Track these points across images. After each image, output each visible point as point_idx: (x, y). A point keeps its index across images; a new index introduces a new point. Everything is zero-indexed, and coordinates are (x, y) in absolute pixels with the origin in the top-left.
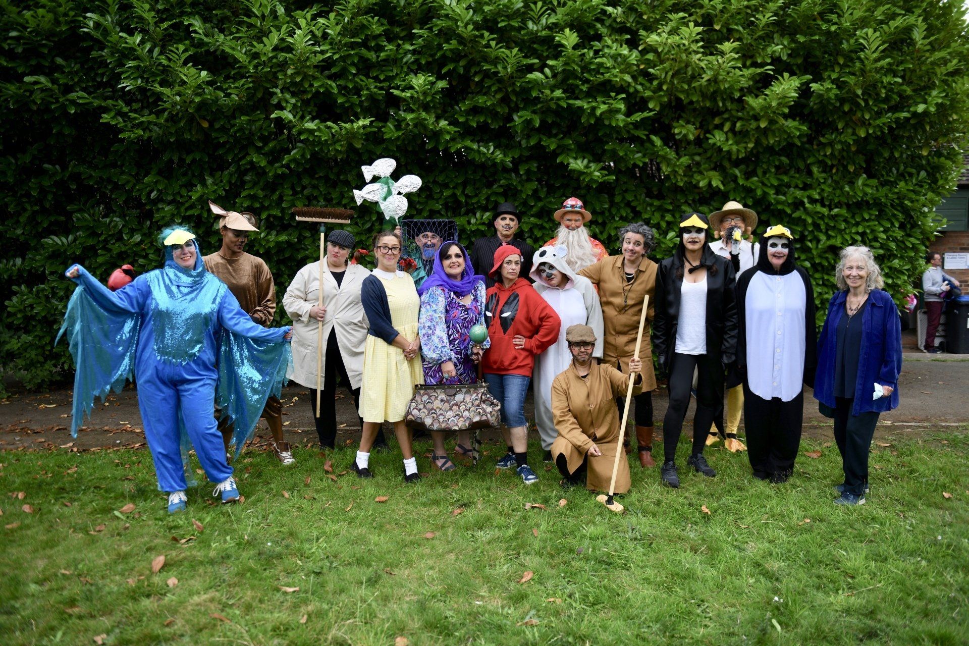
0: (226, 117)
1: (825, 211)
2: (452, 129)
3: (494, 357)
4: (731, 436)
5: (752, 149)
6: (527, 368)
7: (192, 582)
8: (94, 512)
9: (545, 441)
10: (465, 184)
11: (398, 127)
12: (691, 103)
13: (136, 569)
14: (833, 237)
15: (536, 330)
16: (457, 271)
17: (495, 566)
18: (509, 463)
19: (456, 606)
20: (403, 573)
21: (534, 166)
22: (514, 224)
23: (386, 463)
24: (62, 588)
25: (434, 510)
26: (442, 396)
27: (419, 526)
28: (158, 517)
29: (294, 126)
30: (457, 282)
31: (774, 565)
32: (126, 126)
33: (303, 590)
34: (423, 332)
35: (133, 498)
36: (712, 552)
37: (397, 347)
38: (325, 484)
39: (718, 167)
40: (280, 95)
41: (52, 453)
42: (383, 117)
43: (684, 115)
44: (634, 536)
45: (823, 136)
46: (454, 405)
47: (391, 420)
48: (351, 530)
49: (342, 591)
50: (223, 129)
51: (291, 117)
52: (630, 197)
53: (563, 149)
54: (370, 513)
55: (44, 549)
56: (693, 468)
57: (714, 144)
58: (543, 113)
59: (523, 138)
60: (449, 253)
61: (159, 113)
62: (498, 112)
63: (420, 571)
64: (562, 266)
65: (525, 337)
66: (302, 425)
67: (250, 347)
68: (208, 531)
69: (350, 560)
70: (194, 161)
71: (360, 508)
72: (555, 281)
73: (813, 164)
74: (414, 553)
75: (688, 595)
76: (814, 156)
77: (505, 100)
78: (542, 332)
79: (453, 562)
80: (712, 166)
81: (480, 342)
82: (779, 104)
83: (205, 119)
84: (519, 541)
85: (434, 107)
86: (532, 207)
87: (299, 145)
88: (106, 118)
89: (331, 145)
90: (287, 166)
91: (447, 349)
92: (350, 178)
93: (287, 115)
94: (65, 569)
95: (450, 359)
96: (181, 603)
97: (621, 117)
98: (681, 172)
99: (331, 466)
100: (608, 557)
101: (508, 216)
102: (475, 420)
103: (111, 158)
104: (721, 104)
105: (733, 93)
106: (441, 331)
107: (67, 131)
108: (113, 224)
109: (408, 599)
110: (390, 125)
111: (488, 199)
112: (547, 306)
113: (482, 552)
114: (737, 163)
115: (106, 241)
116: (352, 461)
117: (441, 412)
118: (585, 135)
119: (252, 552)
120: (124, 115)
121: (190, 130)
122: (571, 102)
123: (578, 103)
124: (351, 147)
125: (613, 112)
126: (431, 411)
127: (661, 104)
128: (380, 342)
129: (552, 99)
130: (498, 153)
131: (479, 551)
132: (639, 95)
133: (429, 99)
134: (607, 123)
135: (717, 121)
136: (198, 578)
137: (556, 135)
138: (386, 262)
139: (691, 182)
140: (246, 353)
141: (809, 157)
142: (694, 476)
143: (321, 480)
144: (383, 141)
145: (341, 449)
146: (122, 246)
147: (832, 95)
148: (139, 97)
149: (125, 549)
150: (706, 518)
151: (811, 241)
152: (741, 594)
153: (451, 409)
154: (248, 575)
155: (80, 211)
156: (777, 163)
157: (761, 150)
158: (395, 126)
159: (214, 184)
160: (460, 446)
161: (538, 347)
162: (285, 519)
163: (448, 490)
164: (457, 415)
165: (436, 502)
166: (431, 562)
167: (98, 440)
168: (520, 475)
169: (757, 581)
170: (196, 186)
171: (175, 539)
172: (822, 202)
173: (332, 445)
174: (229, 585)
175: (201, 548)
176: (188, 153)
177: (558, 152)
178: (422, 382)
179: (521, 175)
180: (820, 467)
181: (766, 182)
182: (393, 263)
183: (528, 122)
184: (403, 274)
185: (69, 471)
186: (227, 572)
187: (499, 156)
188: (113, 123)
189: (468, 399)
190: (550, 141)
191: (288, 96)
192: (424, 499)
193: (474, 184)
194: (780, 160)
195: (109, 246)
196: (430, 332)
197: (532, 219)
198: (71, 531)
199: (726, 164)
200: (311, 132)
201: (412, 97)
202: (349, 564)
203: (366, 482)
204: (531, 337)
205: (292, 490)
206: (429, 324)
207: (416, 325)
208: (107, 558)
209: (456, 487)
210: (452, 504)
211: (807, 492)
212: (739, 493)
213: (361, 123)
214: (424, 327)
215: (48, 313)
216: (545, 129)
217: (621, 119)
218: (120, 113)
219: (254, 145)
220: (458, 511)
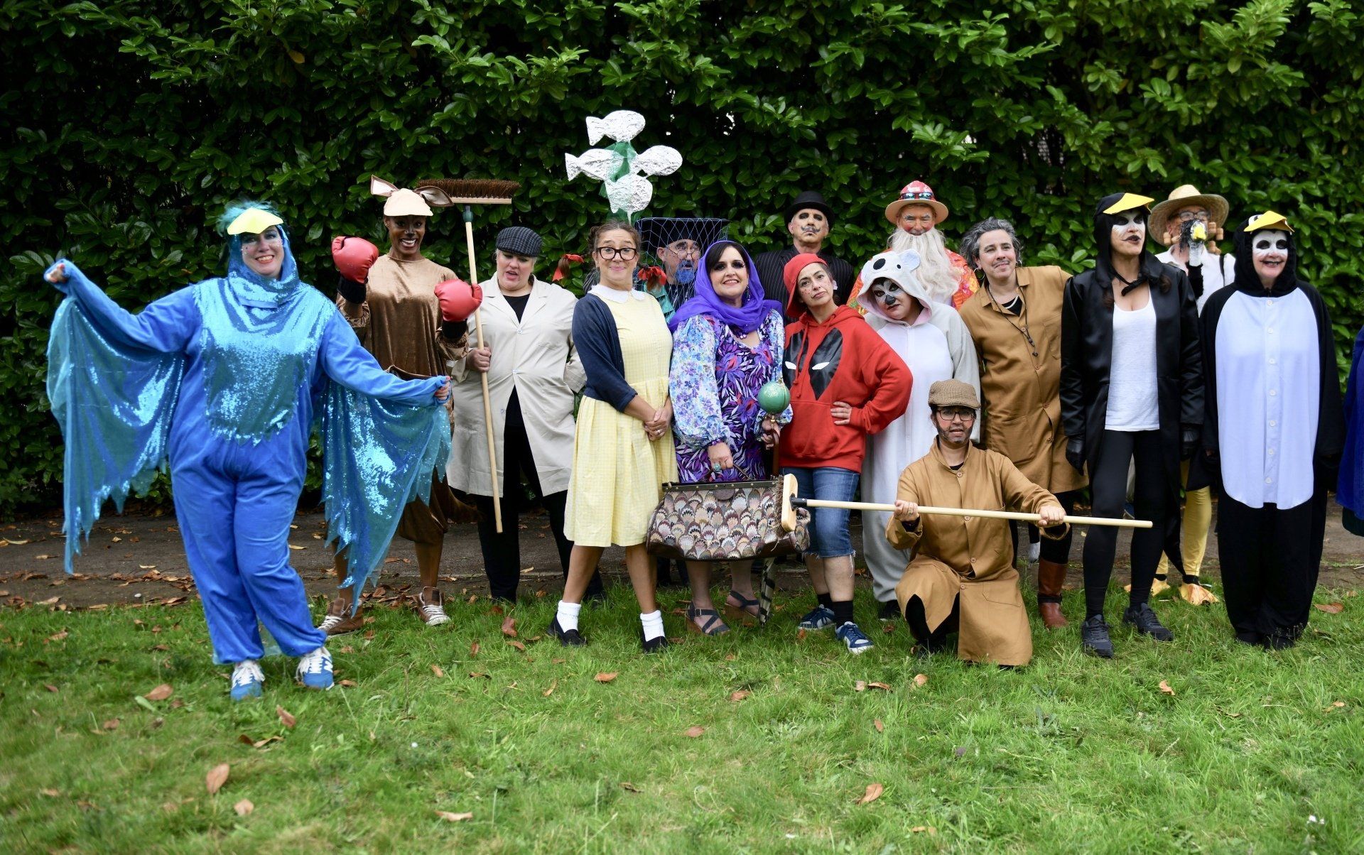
0: (335, 46)
1: (1331, 216)
2: (718, 70)
3: (798, 438)
4: (1190, 579)
5: (1214, 110)
6: (854, 458)
7: (281, 806)
8: (100, 698)
9: (879, 585)
10: (735, 168)
11: (626, 68)
12: (1116, 31)
13: (179, 787)
14: (1344, 261)
15: (871, 394)
16: (736, 289)
17: (814, 777)
18: (819, 623)
19: (752, 840)
20: (653, 790)
21: (853, 137)
22: (821, 225)
23: (608, 624)
24: (46, 818)
25: (699, 693)
26: (710, 502)
27: (676, 719)
28: (213, 706)
29: (452, 62)
30: (736, 309)
31: (1296, 772)
32: (163, 60)
33: (479, 816)
34: (676, 392)
35: (168, 677)
36: (1187, 754)
37: (634, 417)
38: (504, 654)
39: (1156, 142)
40: (429, 9)
41: (22, 612)
42: (601, 51)
43: (1100, 53)
44: (1050, 730)
45: (1328, 92)
46: (730, 516)
47: (623, 543)
48: (556, 725)
49: (549, 818)
50: (329, 67)
51: (445, 45)
52: (1011, 191)
53: (902, 107)
54: (587, 698)
55: (11, 757)
56: (1134, 627)
57: (1153, 100)
58: (869, 45)
59: (835, 89)
60: (722, 259)
61: (222, 37)
62: (794, 44)
63: (683, 787)
64: (912, 285)
65: (851, 405)
66: (458, 570)
67: (376, 413)
68: (303, 727)
69: (560, 770)
70: (278, 122)
71: (569, 691)
72: (900, 311)
73: (1311, 138)
74: (671, 760)
75: (1155, 819)
76: (1313, 125)
77: (806, 24)
78: (881, 395)
79: (739, 772)
80: (1147, 139)
81: (776, 411)
82: (1259, 34)
83: (297, 48)
84: (853, 737)
85: (688, 34)
86: (848, 206)
87: (458, 95)
88: (128, 46)
89: (513, 93)
90: (437, 131)
91: (720, 420)
92: (542, 154)
93: (440, 43)
94: (49, 787)
95: (723, 439)
96: (262, 839)
97: (999, 52)
98: (1097, 147)
99: (514, 627)
100: (1008, 762)
101: (811, 212)
102: (767, 541)
103: (134, 118)
104: (1163, 35)
105: (1182, 17)
106: (708, 391)
107: (60, 69)
108: (133, 232)
109: (667, 830)
110: (613, 64)
111: (774, 191)
112: (889, 352)
113: (789, 756)
114: (1187, 135)
115: (122, 261)
116: (550, 618)
117: (709, 529)
118: (937, 86)
119: (383, 760)
120: (163, 44)
121: (273, 68)
122: (917, 25)
123: (928, 28)
124: (546, 99)
125: (986, 44)
126: (691, 527)
127: (1065, 34)
128: (605, 408)
129: (885, 22)
130: (793, 113)
131: (784, 755)
132: (1032, 17)
133: (679, 18)
134: (976, 61)
135: (1155, 64)
136: (290, 800)
137: (889, 85)
138: (611, 274)
139: (1113, 167)
140: (371, 424)
141: (1305, 127)
142: (1136, 640)
143: (499, 648)
144: (601, 90)
145: (529, 602)
146: (149, 269)
147: (1345, 19)
148: (186, 13)
149: (155, 755)
150: (1168, 702)
151: (1307, 267)
152: (1246, 815)
153: (725, 524)
154: (380, 793)
155: (77, 209)
156: (1253, 136)
157: (1227, 114)
158: (621, 66)
159: (310, 161)
160: (734, 594)
161: (875, 421)
162: (440, 709)
163: (719, 664)
164: (736, 533)
165: (701, 681)
166: (700, 773)
167: (103, 593)
168: (841, 639)
169: (1269, 797)
170: (280, 166)
171: (246, 740)
172: (1324, 201)
173: (512, 597)
174: (347, 812)
175: (293, 753)
176: (267, 109)
177: (894, 111)
178: (676, 480)
179: (830, 153)
180: (1347, 625)
181: (1236, 167)
182: (626, 275)
183: (845, 60)
184: (642, 295)
185: (55, 638)
186: (344, 790)
187: (795, 118)
188: (141, 54)
189: (754, 505)
190: (880, 92)
191: (441, 12)
192: (678, 676)
193: (752, 168)
194: (1258, 132)
195: (127, 269)
196: (689, 392)
197: (847, 226)
198: (58, 730)
199: (1169, 136)
200: (480, 71)
201: (651, 16)
202: (559, 775)
203: (576, 650)
204: (861, 406)
205: (448, 663)
206: (687, 378)
207: (666, 380)
208: (125, 770)
209: (734, 659)
210: (729, 684)
211: (1331, 663)
212: (1217, 665)
213: (564, 58)
214: (679, 383)
215: (18, 384)
216: (873, 72)
217: (1000, 56)
218: (153, 39)
219: (381, 94)
220: (739, 695)
